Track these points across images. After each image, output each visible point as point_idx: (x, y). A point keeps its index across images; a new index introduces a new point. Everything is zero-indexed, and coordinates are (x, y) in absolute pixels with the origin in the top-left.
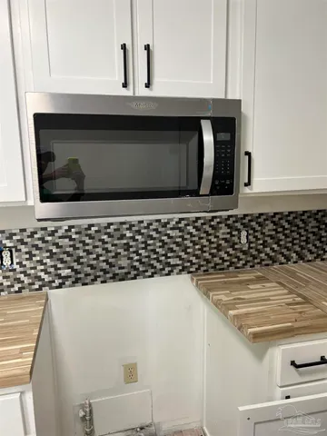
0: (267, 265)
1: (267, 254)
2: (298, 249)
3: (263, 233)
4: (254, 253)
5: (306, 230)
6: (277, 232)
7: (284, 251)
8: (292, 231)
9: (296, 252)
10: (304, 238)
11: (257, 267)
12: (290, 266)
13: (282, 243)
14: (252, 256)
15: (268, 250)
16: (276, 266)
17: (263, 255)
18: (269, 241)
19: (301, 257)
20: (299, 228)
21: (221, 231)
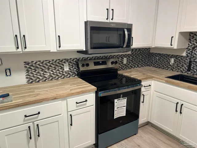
0: (130, 68)
1: (130, 65)
2: (137, 64)
3: (129, 60)
4: (127, 65)
5: (139, 59)
6: (133, 59)
7: (134, 64)
8: (136, 59)
9: (137, 65)
10: (139, 61)
11: (128, 69)
12: (135, 68)
13: (134, 62)
14: (127, 66)
15: (130, 64)
16: (132, 69)
17: (129, 66)
18: (131, 62)
19: (138, 66)
20: (138, 58)
21: (120, 59)
